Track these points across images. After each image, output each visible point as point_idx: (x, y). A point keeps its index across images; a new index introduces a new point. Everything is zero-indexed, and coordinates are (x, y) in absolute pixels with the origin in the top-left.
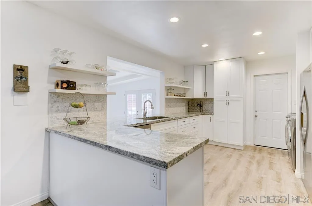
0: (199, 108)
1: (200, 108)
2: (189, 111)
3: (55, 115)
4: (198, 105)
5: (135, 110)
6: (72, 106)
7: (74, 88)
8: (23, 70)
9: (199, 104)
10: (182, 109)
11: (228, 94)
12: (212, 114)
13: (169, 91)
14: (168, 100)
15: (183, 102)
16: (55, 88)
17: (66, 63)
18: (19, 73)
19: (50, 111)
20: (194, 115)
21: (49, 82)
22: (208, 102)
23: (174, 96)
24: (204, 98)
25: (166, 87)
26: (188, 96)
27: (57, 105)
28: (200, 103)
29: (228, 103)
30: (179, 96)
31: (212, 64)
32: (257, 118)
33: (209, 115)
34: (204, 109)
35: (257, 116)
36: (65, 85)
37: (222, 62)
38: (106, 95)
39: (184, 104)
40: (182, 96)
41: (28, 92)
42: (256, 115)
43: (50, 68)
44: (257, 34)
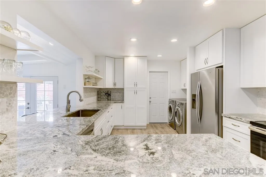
0: (106, 97)
1: (108, 97)
2: (98, 100)
11: (136, 85)
12: (122, 102)
13: (87, 80)
22: (115, 91)
23: (92, 85)
24: (114, 87)
28: (109, 92)
29: (136, 93)
31: (123, 58)
33: (120, 103)
35: (151, 102)
37: (132, 57)
38: (16, 83)
44: (174, 40)
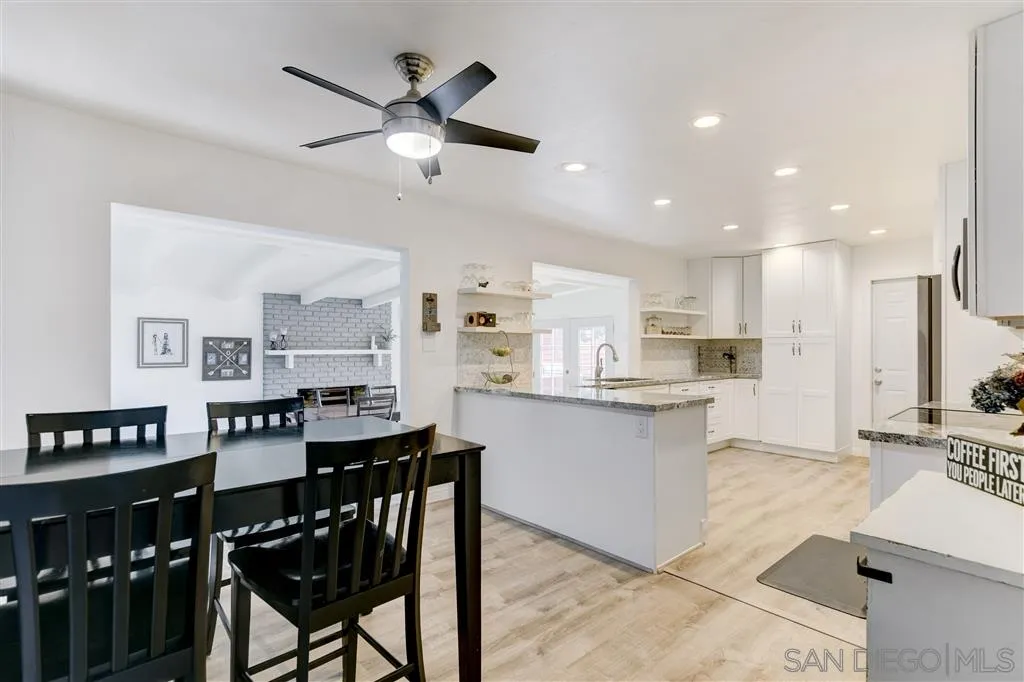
0: (726, 362)
1: (731, 363)
2: (699, 371)
3: (464, 367)
4: (725, 354)
5: (562, 368)
6: (494, 353)
7: (493, 325)
8: (432, 300)
9: (728, 352)
10: (684, 365)
11: (797, 328)
12: (758, 376)
13: (651, 322)
14: (647, 343)
15: (685, 348)
16: (466, 326)
17: (484, 285)
18: (428, 305)
19: (459, 362)
20: (710, 377)
21: (458, 317)
22: (750, 347)
23: (663, 333)
24: (740, 337)
25: (642, 313)
26: (699, 334)
27: (468, 351)
28: (731, 350)
29: (797, 351)
30: (675, 333)
31: (759, 255)
32: (881, 386)
33: (750, 378)
34: (739, 366)
35: (880, 383)
36: (482, 321)
37: (782, 250)
38: (531, 334)
39: (687, 352)
40: (682, 333)
41: (437, 333)
42: (879, 380)
43: (459, 293)
